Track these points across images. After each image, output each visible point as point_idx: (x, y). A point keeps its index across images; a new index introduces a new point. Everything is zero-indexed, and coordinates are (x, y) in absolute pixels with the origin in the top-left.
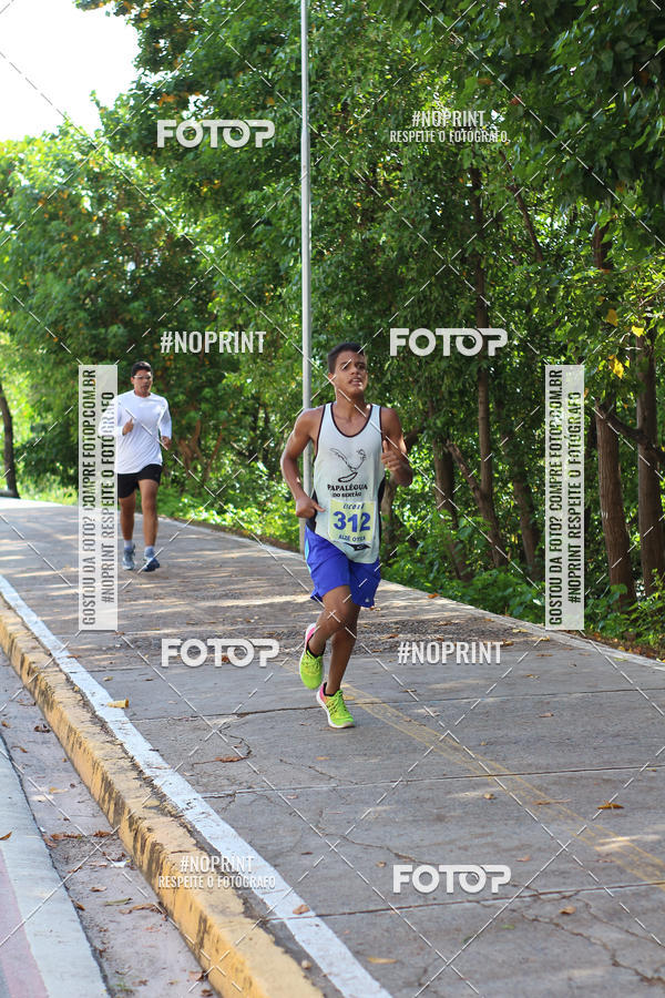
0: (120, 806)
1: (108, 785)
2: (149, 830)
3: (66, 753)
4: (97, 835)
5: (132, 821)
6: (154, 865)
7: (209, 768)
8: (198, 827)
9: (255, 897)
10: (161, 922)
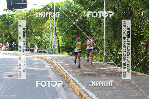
0: (82, 96)
1: (80, 93)
3: (73, 89)
5: (84, 98)
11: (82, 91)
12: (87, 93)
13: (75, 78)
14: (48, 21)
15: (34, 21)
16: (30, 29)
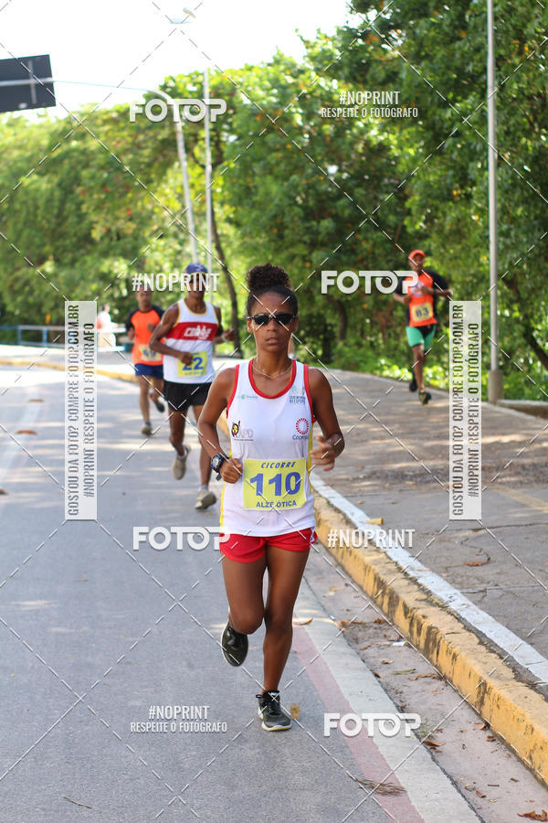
0: (394, 599)
1: (380, 584)
2: (424, 617)
3: (336, 560)
4: (376, 622)
5: (406, 610)
6: (431, 644)
7: (461, 571)
8: (463, 615)
9: (521, 667)
10: (442, 687)
11: (390, 572)
12: (419, 585)
13: (346, 497)
14: (170, 173)
15: (93, 178)
16: (72, 219)
